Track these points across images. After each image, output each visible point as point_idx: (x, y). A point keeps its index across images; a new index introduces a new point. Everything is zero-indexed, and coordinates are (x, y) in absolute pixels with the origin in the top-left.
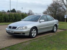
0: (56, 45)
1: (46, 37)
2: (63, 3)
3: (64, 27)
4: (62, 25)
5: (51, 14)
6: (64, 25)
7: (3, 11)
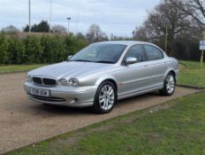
0: (168, 147)
1: (138, 116)
2: (194, 4)
3: (199, 79)
4: (192, 72)
5: (157, 37)
6: (197, 71)
7: (11, 27)
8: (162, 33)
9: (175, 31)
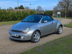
7: (10, 8)
8: (64, 8)
9: (69, 7)
